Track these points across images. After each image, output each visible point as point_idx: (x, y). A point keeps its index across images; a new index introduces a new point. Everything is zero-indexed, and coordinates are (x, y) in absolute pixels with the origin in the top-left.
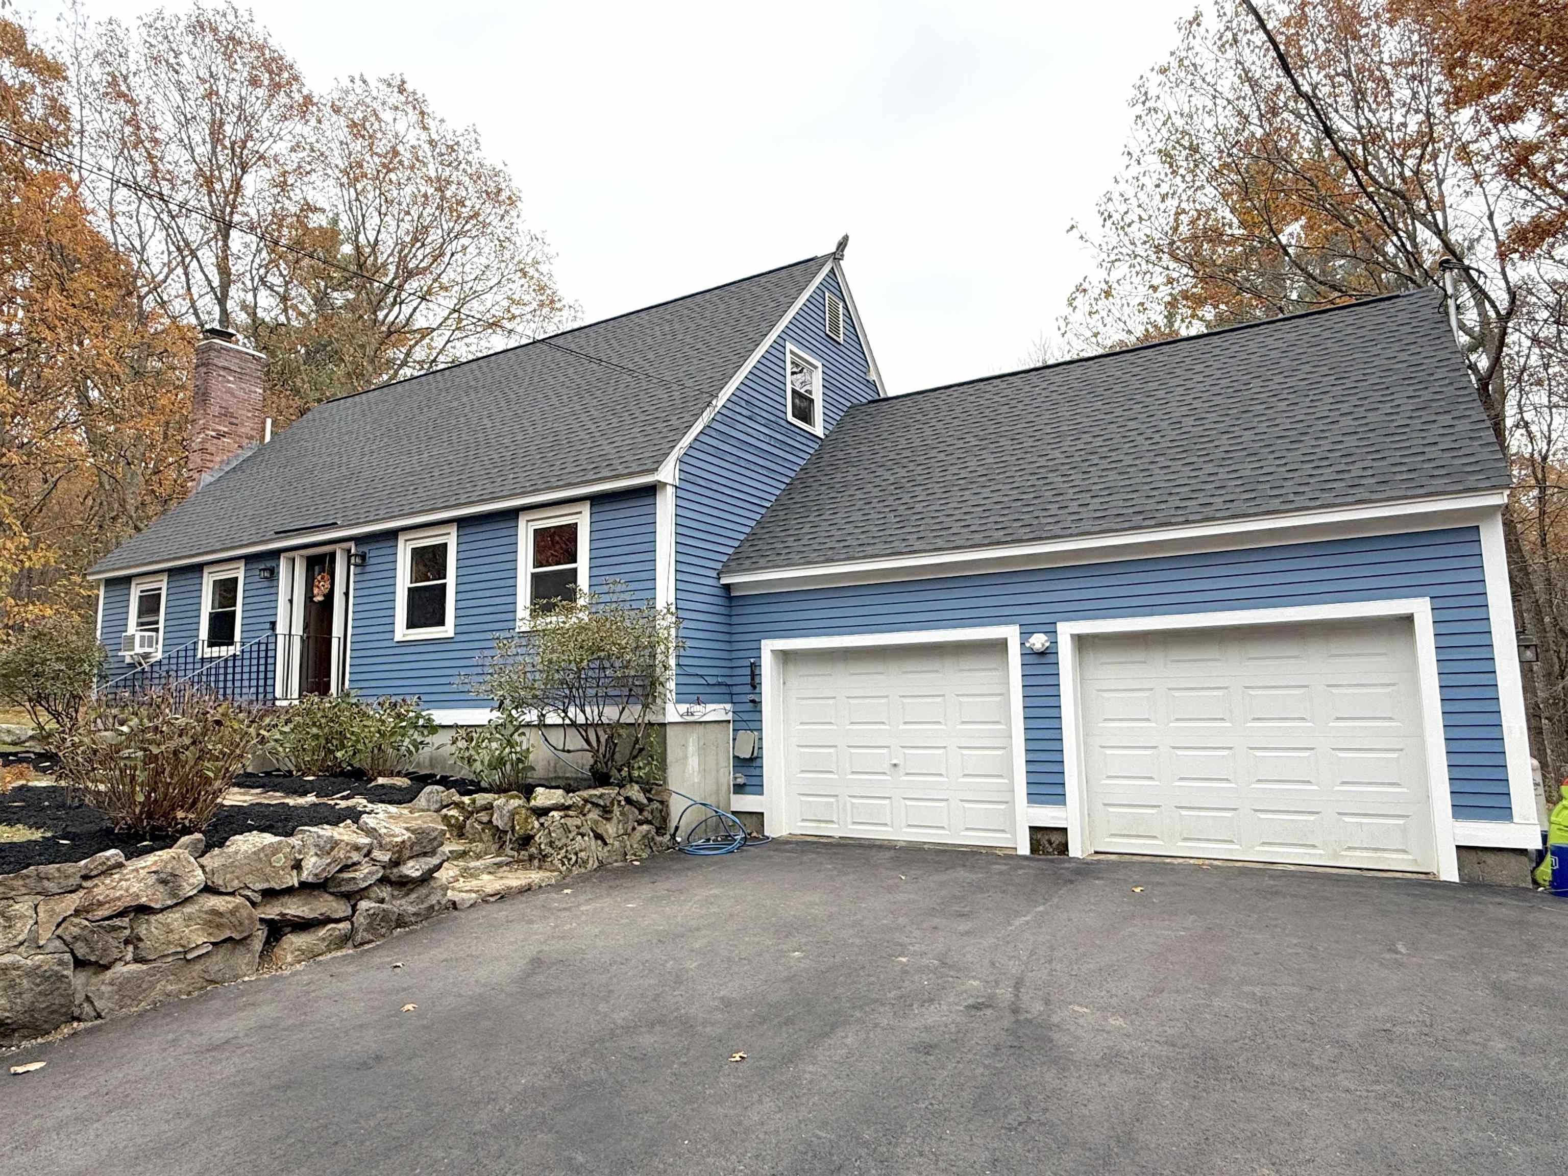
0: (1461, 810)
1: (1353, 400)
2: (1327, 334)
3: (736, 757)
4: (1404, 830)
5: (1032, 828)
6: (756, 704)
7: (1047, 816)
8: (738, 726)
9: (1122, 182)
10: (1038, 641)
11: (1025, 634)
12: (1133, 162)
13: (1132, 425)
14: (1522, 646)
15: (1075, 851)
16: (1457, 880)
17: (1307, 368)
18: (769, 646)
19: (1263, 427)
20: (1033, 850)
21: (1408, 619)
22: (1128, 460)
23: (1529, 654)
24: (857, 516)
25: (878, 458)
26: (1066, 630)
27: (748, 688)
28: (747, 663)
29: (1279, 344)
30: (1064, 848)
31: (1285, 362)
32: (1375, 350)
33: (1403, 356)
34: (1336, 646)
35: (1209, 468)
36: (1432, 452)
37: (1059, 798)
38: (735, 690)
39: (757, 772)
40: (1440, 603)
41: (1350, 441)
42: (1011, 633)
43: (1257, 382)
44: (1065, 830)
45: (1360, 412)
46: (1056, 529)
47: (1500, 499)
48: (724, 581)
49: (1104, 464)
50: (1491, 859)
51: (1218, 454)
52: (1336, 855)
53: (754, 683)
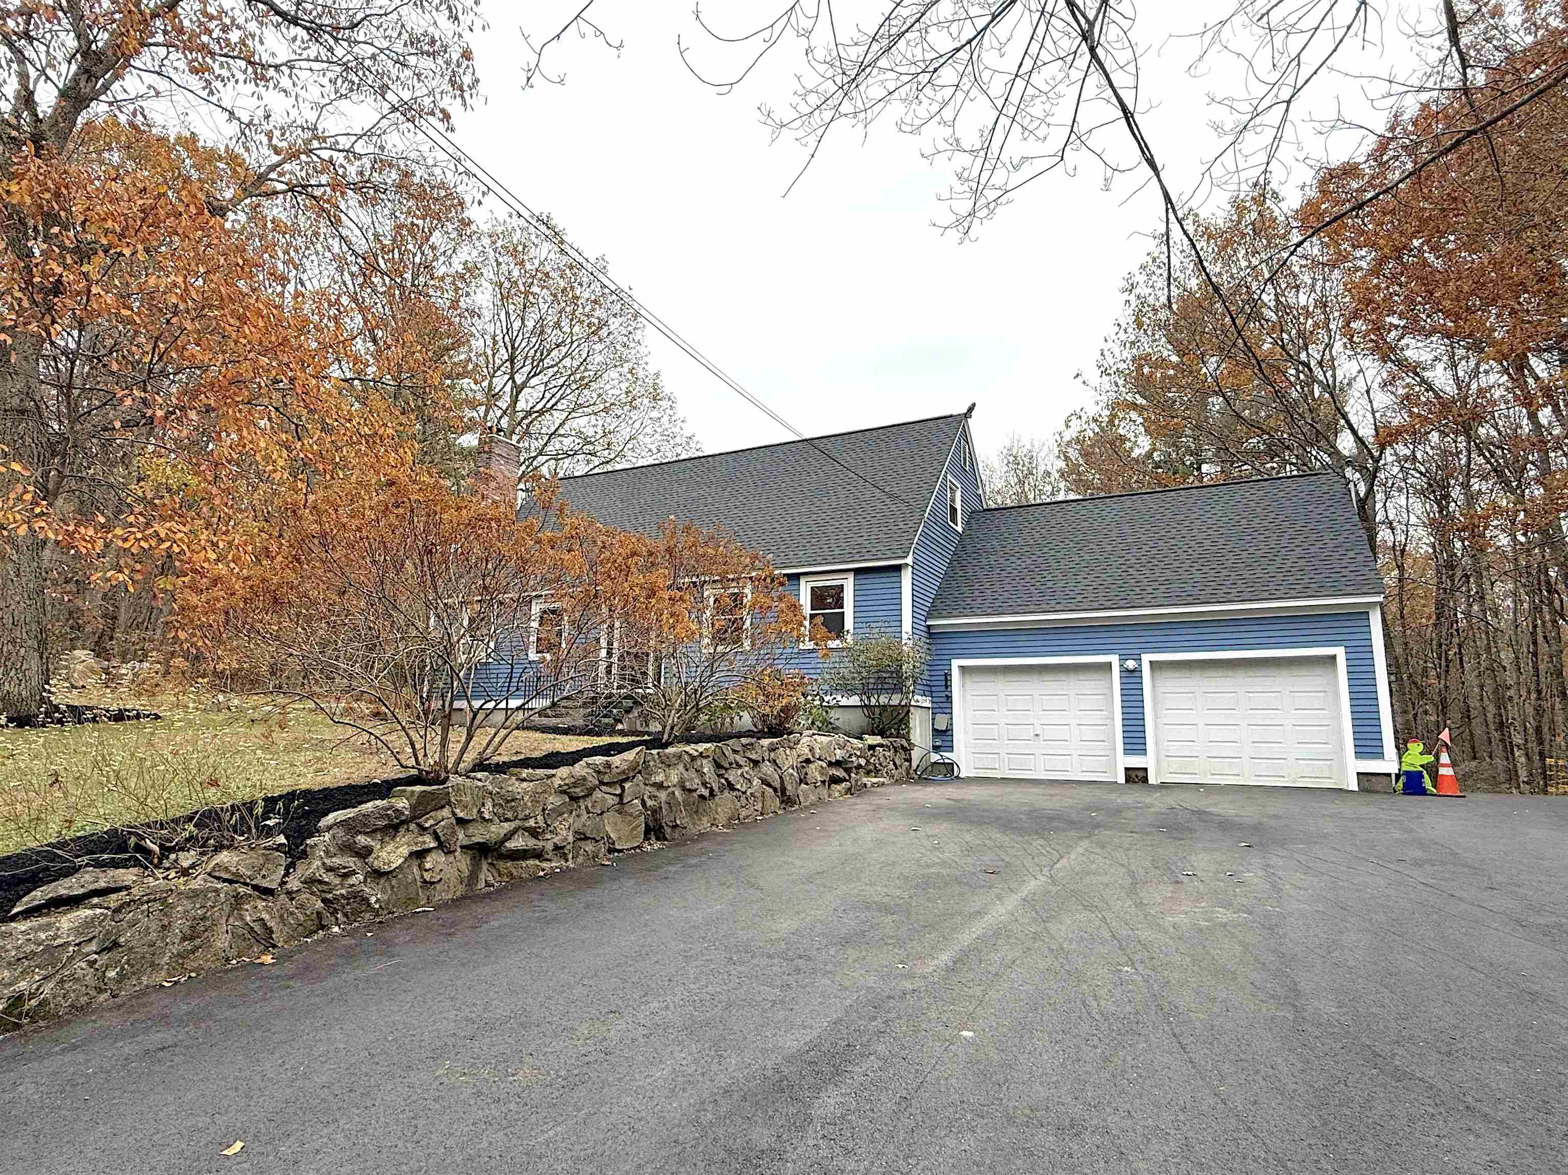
0: (1359, 755)
1: (1301, 538)
2: (1282, 494)
3: (934, 730)
4: (1330, 767)
5: (1126, 769)
6: (949, 698)
7: (1136, 761)
8: (936, 711)
9: (1110, 342)
10: (1131, 664)
11: (1123, 660)
12: (1122, 331)
13: (1173, 542)
14: (1389, 674)
15: (1152, 780)
16: (1356, 789)
17: (1272, 515)
18: (956, 663)
19: (1251, 550)
20: (1127, 781)
21: (1334, 658)
22: (1176, 564)
23: (1393, 678)
24: (1008, 587)
25: (1007, 550)
26: (1146, 658)
27: (943, 688)
28: (942, 673)
29: (1254, 497)
30: (1145, 780)
31: (1259, 510)
32: (1310, 508)
33: (1327, 514)
34: (1296, 671)
35: (1225, 572)
36: (1345, 572)
37: (1144, 752)
38: (934, 689)
39: (949, 738)
40: (1349, 650)
41: (1302, 562)
42: (1114, 659)
43: (1244, 522)
44: (1146, 769)
45: (1306, 545)
46: (1143, 602)
47: (1380, 598)
48: (928, 623)
49: (1162, 565)
50: (1374, 779)
51: (1228, 564)
52: (1294, 782)
53: (947, 685)
